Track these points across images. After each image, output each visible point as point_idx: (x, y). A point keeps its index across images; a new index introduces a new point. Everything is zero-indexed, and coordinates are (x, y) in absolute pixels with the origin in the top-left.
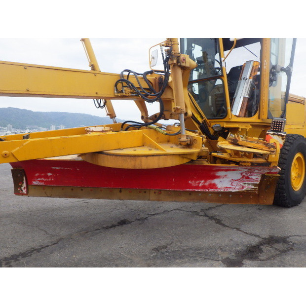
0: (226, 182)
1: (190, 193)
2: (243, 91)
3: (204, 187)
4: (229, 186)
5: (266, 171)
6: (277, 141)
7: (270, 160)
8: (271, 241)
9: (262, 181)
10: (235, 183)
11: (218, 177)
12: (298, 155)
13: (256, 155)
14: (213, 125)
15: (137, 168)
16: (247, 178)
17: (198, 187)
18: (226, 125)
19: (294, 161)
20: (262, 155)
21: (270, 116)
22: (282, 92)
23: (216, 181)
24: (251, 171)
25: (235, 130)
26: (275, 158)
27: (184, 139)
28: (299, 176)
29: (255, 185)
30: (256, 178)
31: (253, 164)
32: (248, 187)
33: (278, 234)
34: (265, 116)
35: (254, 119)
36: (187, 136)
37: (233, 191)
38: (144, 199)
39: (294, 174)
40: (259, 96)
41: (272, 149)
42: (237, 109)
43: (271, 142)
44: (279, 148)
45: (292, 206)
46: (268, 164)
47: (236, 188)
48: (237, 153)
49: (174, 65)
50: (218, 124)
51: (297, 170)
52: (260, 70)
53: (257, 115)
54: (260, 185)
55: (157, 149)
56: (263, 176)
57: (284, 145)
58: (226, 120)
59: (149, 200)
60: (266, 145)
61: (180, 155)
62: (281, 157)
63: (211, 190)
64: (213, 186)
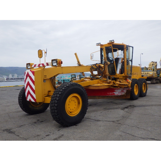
0: (117, 93)
1: (108, 96)
2: (119, 66)
3: (111, 94)
4: (118, 94)
5: (128, 89)
6: (130, 81)
7: (129, 86)
8: (130, 106)
9: (127, 92)
10: (120, 93)
11: (115, 91)
12: (136, 85)
13: (125, 85)
14: (111, 77)
15: (99, 89)
16: (123, 91)
17: (110, 95)
18: (115, 77)
19: (135, 86)
20: (126, 85)
21: (127, 74)
22: (130, 66)
23: (115, 93)
24: (124, 89)
25: (118, 78)
26: (130, 85)
27: (108, 81)
28: (137, 91)
29: (125, 93)
30: (125, 91)
31: (124, 87)
32: (123, 94)
33: (132, 105)
34: (126, 74)
35: (123, 75)
36: (109, 81)
37: (119, 95)
38: (95, 99)
39: (135, 90)
40: (124, 68)
41: (129, 83)
42: (118, 72)
43: (129, 81)
44: (130, 83)
45: (135, 100)
46: (128, 87)
47: (120, 94)
48: (120, 84)
49: (106, 64)
50: (113, 77)
51: (136, 89)
52: (124, 59)
53: (124, 74)
54: (126, 93)
55: (103, 84)
56: (127, 91)
57: (132, 82)
58: (115, 75)
59: (96, 99)
60: (128, 82)
61: (108, 86)
62: (131, 85)
63: (113, 95)
64: (114, 94)
